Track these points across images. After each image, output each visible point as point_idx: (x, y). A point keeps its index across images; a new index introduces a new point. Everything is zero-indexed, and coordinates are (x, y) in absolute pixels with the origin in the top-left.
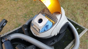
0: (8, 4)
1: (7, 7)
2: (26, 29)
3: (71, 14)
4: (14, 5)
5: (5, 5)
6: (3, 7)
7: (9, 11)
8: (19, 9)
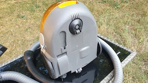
0: (12, 24)
1: (9, 29)
2: (29, 58)
3: (114, 33)
4: (21, 25)
5: (7, 26)
6: (4, 29)
7: (12, 34)
8: (28, 30)
